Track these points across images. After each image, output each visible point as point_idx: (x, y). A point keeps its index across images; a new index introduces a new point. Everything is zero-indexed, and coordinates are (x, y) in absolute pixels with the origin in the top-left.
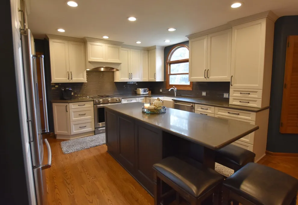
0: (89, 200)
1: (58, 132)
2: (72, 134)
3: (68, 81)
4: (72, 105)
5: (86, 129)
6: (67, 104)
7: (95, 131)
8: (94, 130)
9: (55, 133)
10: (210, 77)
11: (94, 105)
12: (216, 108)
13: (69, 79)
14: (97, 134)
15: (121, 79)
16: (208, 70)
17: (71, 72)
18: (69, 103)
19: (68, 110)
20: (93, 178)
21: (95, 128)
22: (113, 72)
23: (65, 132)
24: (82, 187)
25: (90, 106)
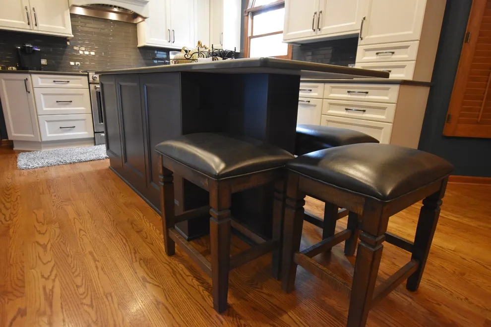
0: (38, 230)
1: (14, 134)
2: (44, 139)
3: (27, 29)
4: (39, 79)
5: (74, 133)
6: (28, 76)
7: (94, 138)
8: (92, 136)
9: (10, 138)
10: (324, 28)
11: (89, 83)
12: (328, 86)
13: (31, 23)
14: (99, 144)
15: (151, 39)
16: (321, 12)
17: (34, 8)
18: (31, 73)
19: (30, 89)
20: (62, 202)
21: (95, 133)
22: (136, 25)
23: (28, 136)
24: (35, 213)
25: (80, 85)
